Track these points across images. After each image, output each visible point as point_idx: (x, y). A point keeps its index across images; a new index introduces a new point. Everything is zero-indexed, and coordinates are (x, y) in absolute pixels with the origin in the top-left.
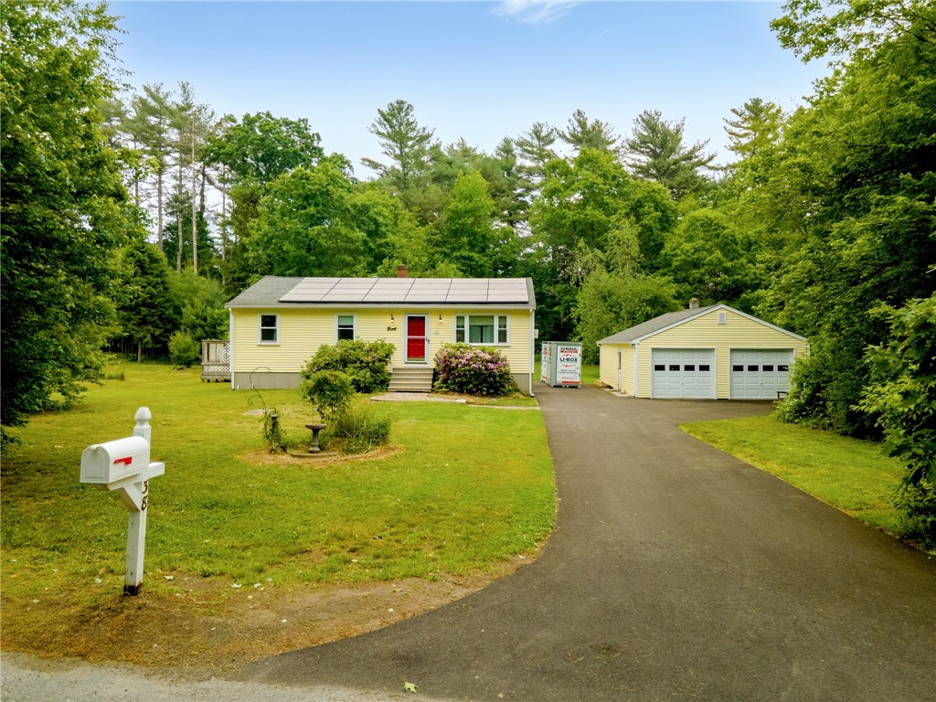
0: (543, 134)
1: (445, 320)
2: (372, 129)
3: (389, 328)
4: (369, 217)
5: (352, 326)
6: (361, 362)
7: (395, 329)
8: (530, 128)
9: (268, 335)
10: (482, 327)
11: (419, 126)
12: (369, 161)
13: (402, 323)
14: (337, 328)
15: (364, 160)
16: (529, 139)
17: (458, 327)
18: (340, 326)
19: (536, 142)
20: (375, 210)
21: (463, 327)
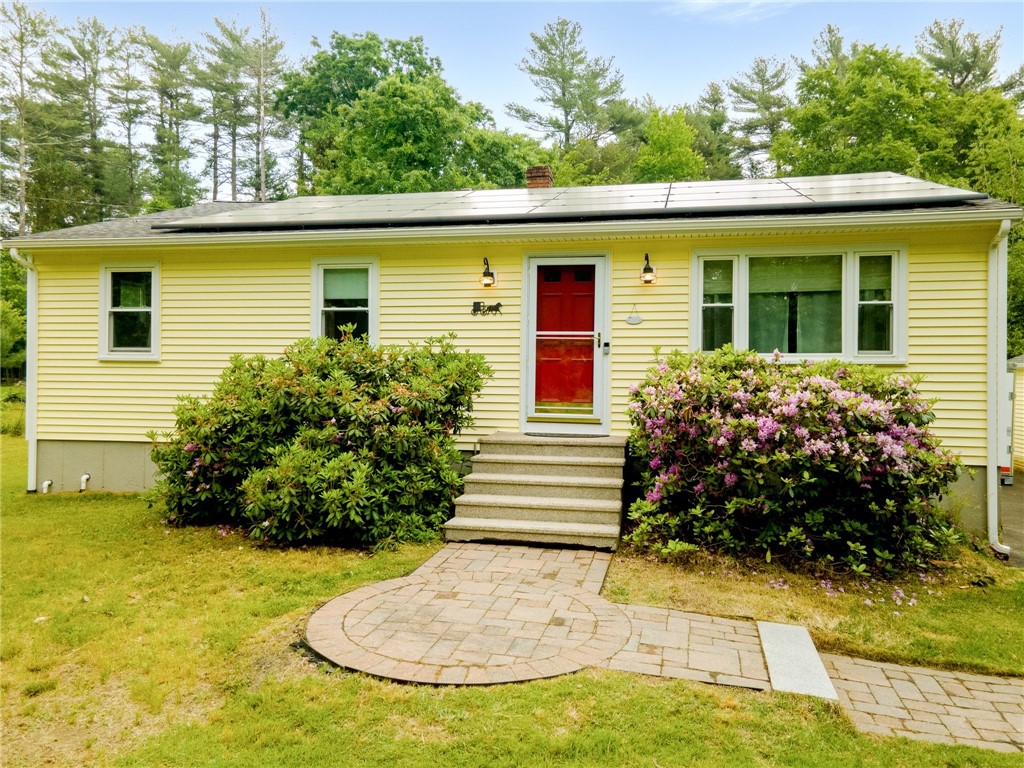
0: (768, 75)
1: (662, 273)
2: (523, 66)
3: (477, 307)
4: (505, 164)
5: (364, 303)
6: (344, 422)
7: (496, 308)
8: (749, 68)
9: (131, 331)
10: (793, 296)
11: (590, 57)
12: (518, 111)
13: (518, 289)
14: (321, 307)
15: (510, 107)
16: (747, 82)
17: (708, 297)
18: (328, 302)
19: (757, 87)
20: (517, 152)
21: (727, 297)
